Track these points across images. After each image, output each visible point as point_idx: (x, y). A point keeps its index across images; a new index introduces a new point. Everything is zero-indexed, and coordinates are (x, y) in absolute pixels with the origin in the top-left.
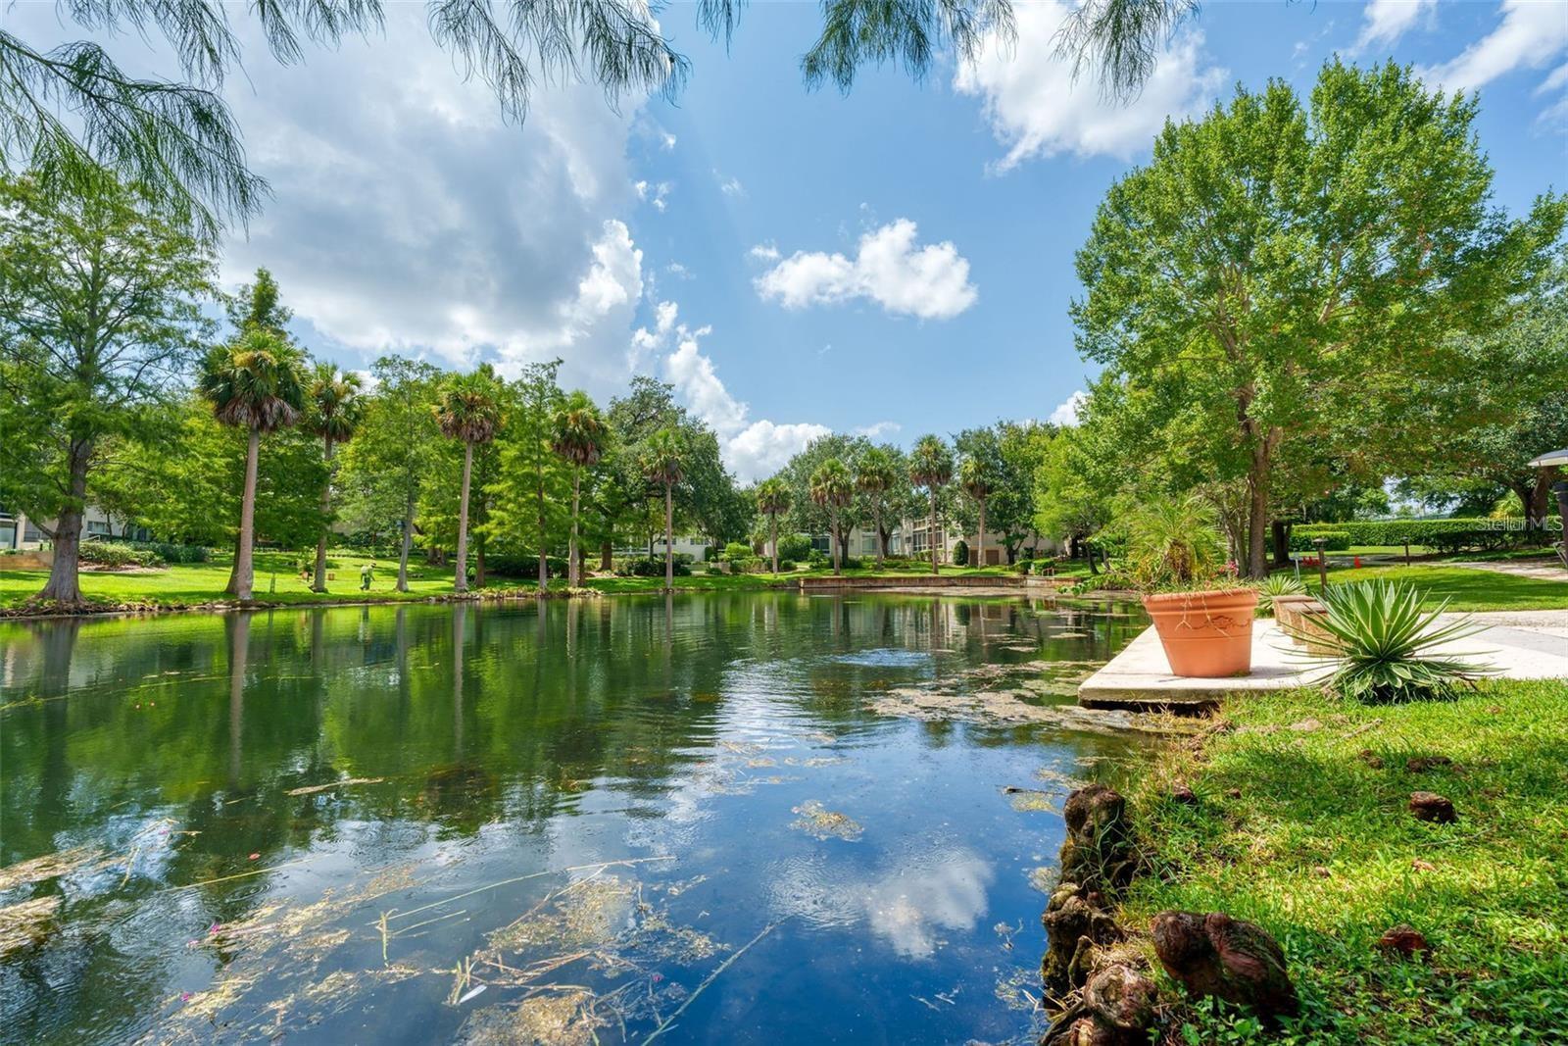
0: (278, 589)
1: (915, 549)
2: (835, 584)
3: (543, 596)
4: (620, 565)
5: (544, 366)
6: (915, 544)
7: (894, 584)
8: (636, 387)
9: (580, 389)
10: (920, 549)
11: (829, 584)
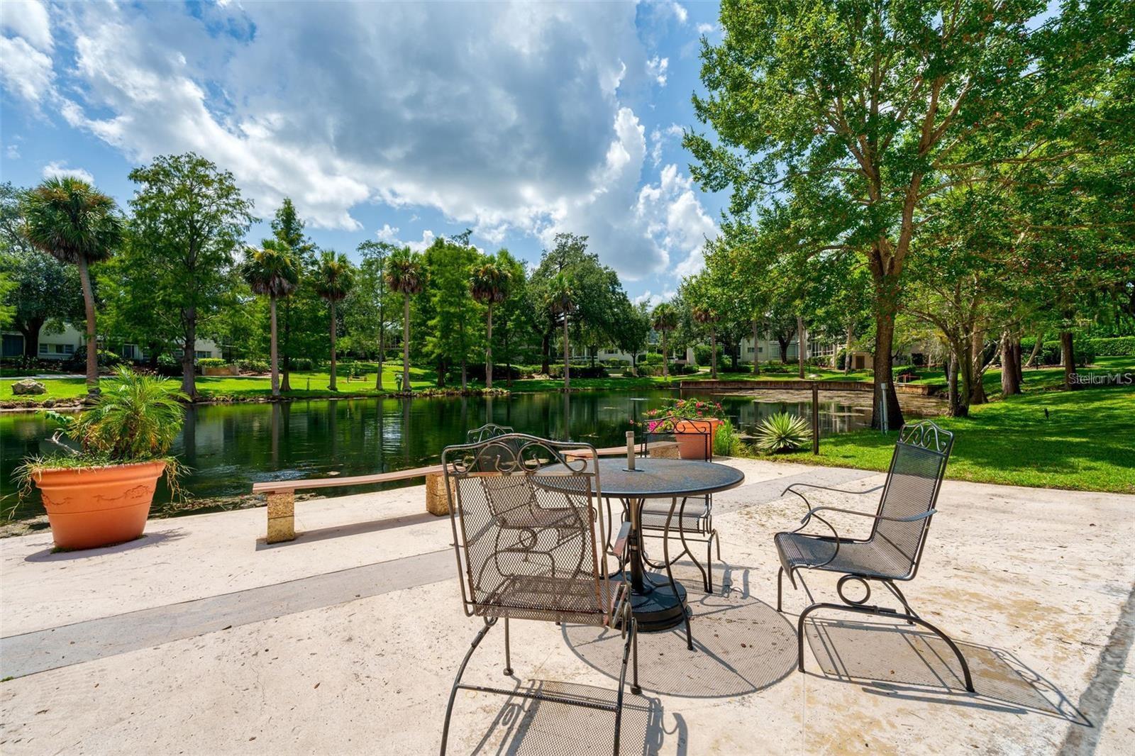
0: (311, 388)
1: (814, 355)
2: (709, 386)
3: (463, 394)
4: (555, 370)
5: (460, 237)
6: (814, 350)
7: (761, 386)
8: (558, 241)
9: (504, 248)
10: (817, 354)
11: (704, 385)
